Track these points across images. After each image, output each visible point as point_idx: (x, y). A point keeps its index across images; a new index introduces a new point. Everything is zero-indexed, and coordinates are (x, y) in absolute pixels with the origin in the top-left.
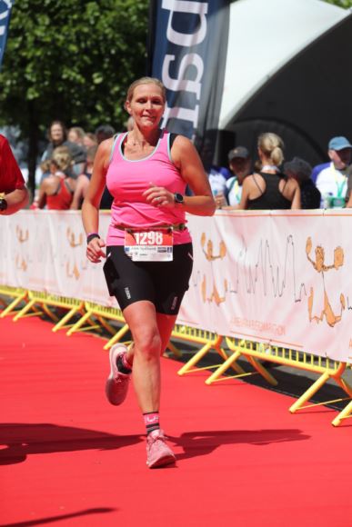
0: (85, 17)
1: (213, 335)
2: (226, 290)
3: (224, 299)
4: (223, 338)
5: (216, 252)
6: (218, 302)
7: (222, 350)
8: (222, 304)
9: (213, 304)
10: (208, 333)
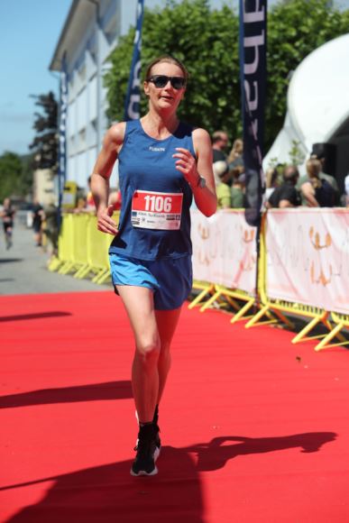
0: (213, 53)
1: (321, 310)
2: (331, 273)
3: (330, 281)
4: (329, 313)
5: (322, 243)
6: (325, 283)
7: (328, 322)
8: (328, 285)
9: (321, 285)
10: (316, 309)
